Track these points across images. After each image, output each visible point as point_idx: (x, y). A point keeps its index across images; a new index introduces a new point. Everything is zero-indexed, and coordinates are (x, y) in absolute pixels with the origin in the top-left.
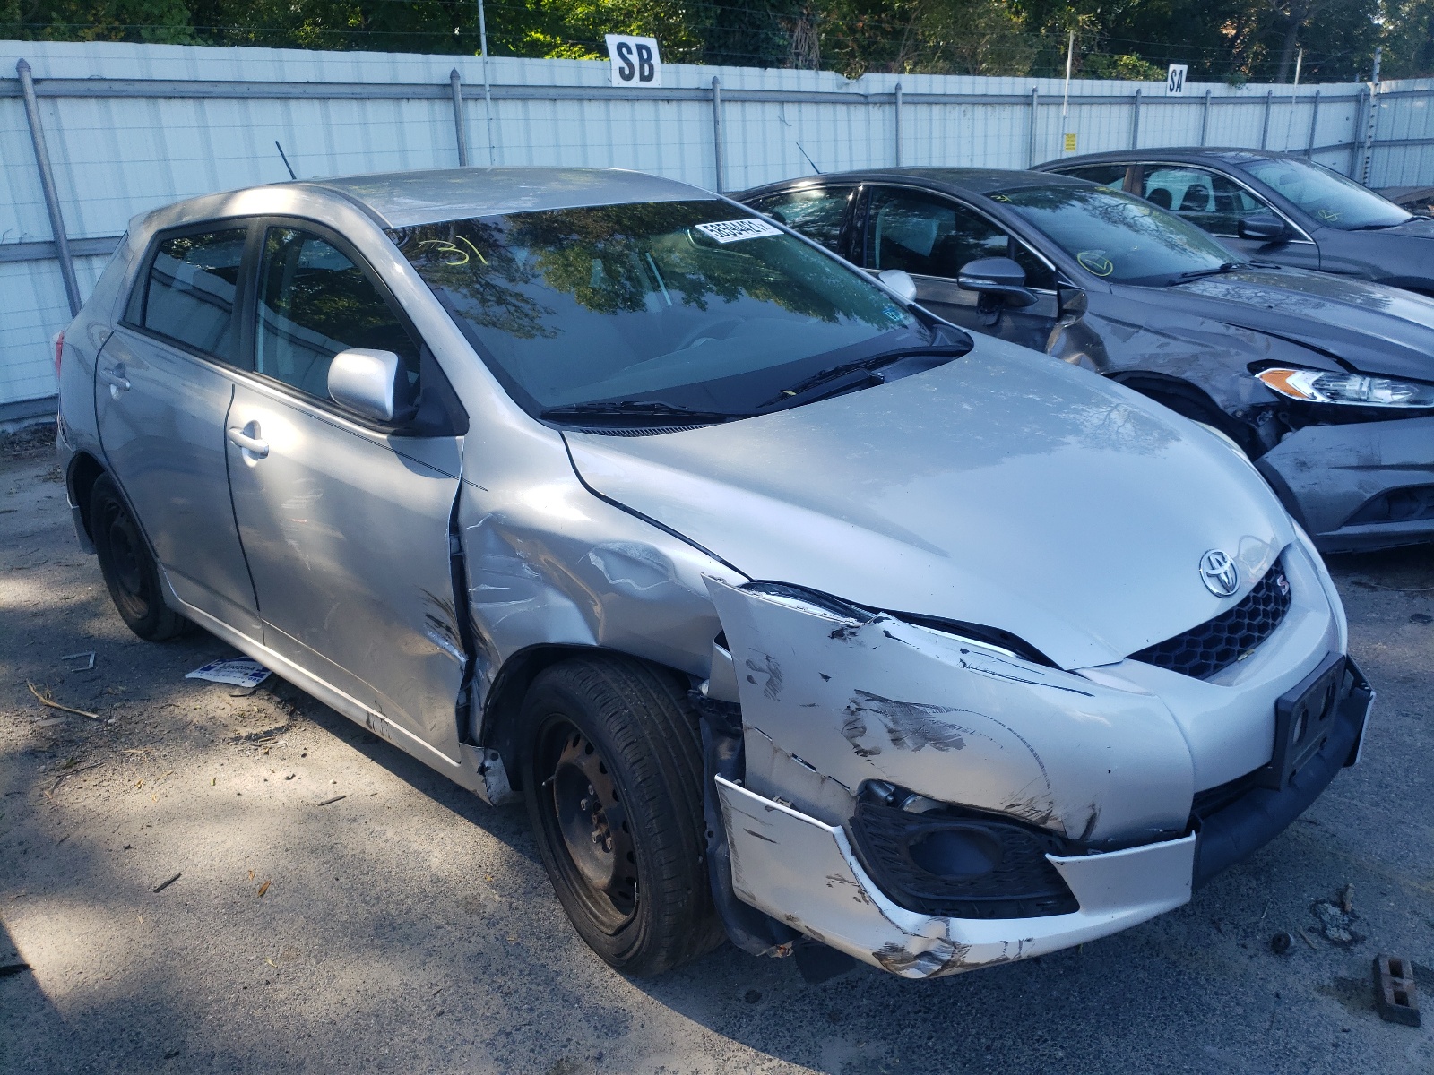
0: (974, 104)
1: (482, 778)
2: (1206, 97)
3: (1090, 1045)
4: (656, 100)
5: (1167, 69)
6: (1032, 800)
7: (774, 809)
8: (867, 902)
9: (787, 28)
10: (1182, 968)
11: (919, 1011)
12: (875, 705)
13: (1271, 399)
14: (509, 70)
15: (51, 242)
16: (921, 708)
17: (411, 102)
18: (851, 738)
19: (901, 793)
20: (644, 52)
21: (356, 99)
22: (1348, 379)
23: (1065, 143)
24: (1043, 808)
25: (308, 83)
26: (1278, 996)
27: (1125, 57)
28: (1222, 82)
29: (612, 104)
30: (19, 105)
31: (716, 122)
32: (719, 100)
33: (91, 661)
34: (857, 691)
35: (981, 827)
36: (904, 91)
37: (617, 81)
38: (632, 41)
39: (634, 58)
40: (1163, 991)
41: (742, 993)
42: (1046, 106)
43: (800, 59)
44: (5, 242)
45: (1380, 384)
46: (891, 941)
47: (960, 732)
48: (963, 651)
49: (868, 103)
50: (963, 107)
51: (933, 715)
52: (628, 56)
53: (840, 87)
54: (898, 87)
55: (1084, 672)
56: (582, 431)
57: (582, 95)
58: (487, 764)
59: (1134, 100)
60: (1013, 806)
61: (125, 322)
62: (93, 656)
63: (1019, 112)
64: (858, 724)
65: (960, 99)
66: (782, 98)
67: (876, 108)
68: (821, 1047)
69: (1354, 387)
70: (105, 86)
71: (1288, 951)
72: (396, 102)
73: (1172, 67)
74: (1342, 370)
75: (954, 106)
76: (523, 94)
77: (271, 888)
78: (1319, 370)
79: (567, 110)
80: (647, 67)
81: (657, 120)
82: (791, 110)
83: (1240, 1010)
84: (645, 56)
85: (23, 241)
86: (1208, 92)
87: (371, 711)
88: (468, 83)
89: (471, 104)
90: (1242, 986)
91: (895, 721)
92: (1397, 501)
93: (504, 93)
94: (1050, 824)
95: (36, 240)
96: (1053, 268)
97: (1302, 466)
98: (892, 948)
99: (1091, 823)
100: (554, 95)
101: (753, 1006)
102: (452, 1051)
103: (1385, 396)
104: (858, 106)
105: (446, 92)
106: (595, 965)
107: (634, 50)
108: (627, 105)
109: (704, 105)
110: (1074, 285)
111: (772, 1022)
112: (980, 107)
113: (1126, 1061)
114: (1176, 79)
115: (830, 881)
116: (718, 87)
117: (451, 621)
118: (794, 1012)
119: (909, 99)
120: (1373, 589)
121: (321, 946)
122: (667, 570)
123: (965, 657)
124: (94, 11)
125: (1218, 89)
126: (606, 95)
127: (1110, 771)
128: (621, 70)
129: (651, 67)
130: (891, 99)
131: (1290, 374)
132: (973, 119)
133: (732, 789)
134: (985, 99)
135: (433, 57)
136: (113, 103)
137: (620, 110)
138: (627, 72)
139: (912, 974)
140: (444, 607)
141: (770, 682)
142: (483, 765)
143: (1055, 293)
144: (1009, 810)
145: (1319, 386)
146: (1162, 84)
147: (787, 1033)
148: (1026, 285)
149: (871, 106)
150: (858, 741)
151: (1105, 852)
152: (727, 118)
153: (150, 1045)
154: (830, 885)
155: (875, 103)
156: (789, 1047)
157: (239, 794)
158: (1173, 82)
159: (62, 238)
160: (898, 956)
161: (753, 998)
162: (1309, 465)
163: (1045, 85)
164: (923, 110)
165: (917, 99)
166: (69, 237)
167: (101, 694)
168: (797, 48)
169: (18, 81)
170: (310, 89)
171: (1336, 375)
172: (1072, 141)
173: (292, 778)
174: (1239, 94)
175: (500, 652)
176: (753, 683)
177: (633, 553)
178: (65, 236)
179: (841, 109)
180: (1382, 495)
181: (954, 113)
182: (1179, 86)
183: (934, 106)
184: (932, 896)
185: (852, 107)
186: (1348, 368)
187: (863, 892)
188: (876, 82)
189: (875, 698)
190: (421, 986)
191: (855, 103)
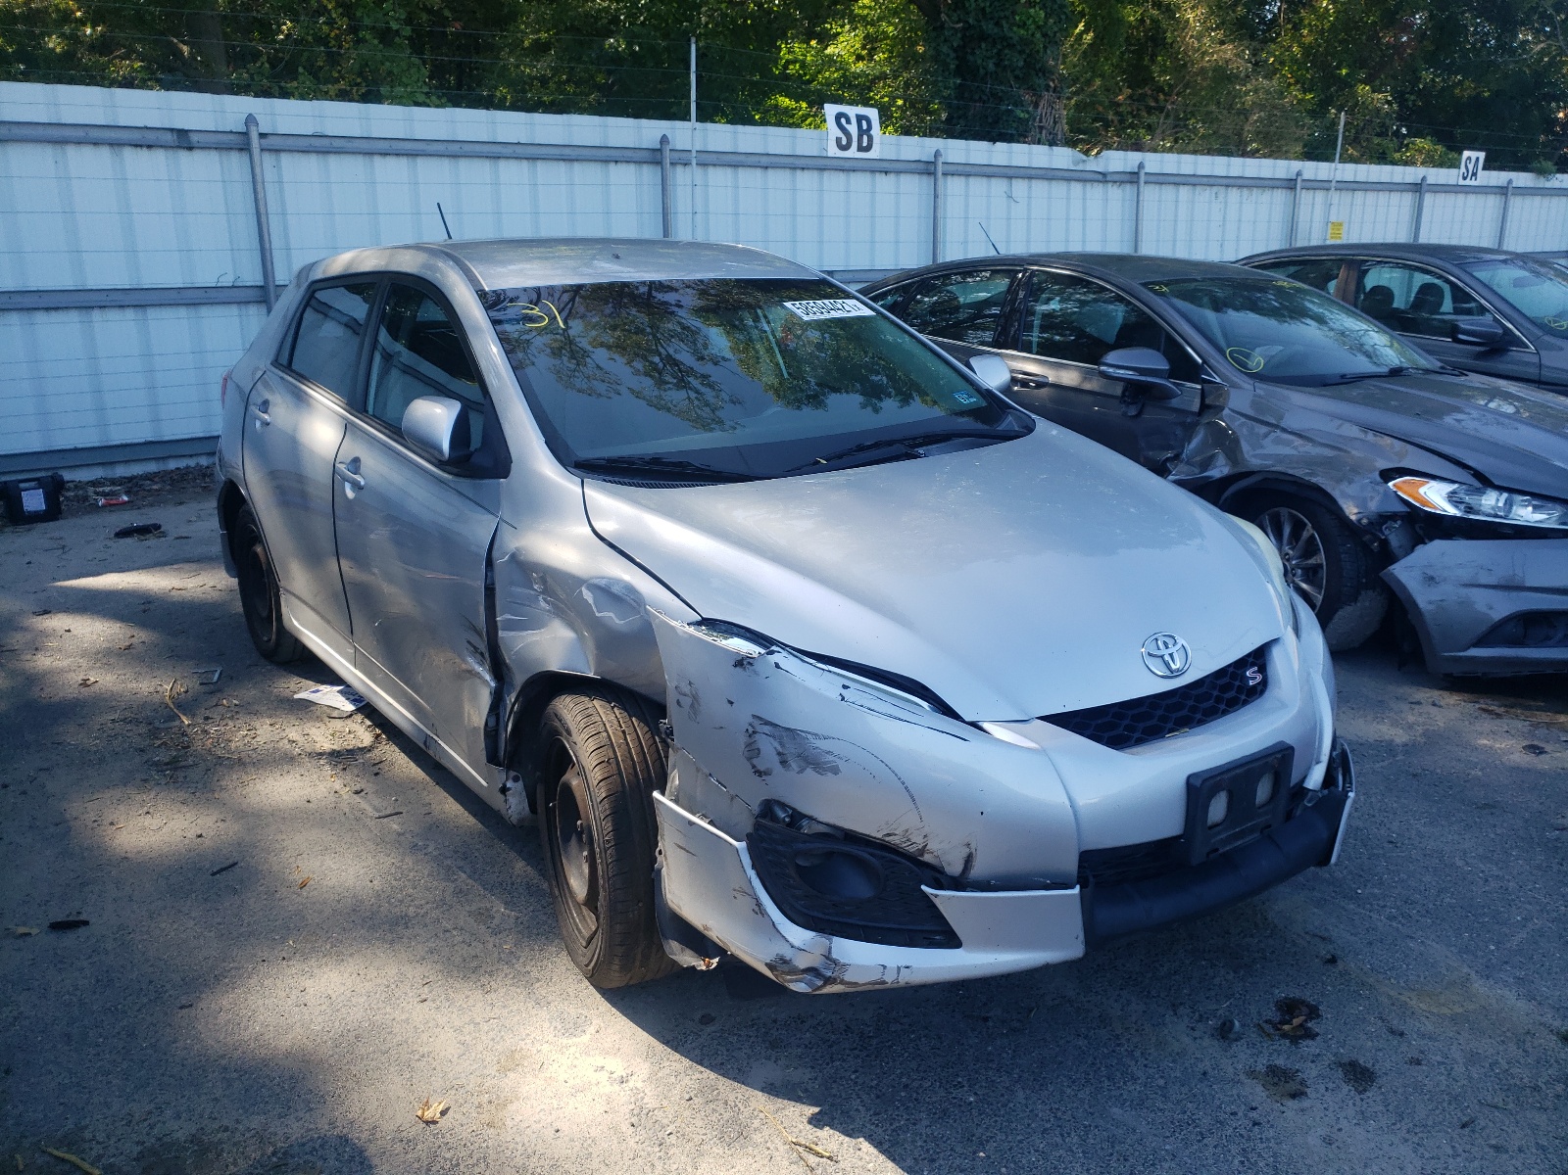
0: (1227, 186)
1: (502, 797)
2: (1507, 188)
3: (1002, 1095)
4: (873, 171)
5: (1461, 154)
6: (907, 831)
7: (694, 823)
8: (763, 915)
9: (1032, 101)
10: (1123, 1041)
11: (856, 1049)
12: (767, 729)
13: (1403, 509)
14: (721, 136)
15: (261, 287)
16: (803, 734)
17: (619, 164)
18: (749, 759)
19: (797, 817)
20: (864, 123)
21: (564, 160)
22: (1485, 493)
23: (1330, 231)
24: (919, 840)
25: (519, 143)
26: (1205, 1074)
27: (1418, 140)
28: (1527, 171)
29: (826, 174)
30: (245, 157)
31: (936, 196)
32: (940, 174)
33: (217, 675)
34: (754, 716)
35: (862, 853)
36: (1147, 170)
37: (833, 151)
38: (853, 111)
39: (853, 129)
40: (1095, 1059)
41: (698, 1016)
42: (1312, 192)
43: (1044, 132)
44: (219, 285)
45: (1523, 501)
46: (781, 953)
47: (835, 759)
48: (845, 687)
49: (1107, 182)
50: (1215, 189)
51: (814, 741)
52: (847, 126)
53: (1076, 163)
54: (1141, 166)
55: (986, 726)
56: (605, 480)
57: (795, 164)
58: (508, 785)
59: (1418, 188)
60: (889, 835)
61: (276, 363)
62: (219, 672)
63: (1280, 196)
64: (754, 747)
65: (1212, 181)
66: (1010, 173)
67: (1115, 187)
68: (751, 1068)
69: (1490, 502)
70: (325, 142)
71: (1232, 1036)
72: (604, 164)
73: (1466, 154)
74: (1477, 484)
75: (1205, 187)
76: (734, 161)
77: (312, 882)
78: (1454, 482)
79: (778, 179)
80: (865, 138)
81: (873, 193)
82: (1020, 187)
83: (1161, 1082)
84: (865, 127)
85: (236, 285)
86: (1510, 181)
87: (429, 733)
88: (678, 148)
89: (679, 169)
90: (1174, 1061)
91: (782, 744)
92: (1530, 625)
93: (710, 160)
94: (927, 858)
95: (248, 284)
96: (1200, 361)
97: (1430, 580)
98: (781, 959)
99: (969, 860)
100: (765, 163)
101: (703, 1027)
102: (423, 1031)
103: (1526, 514)
104: (1095, 184)
105: (656, 157)
106: (574, 977)
107: (854, 120)
108: (842, 176)
109: (925, 178)
110: (1218, 380)
111: (716, 1042)
112: (1235, 189)
113: (1031, 1111)
114: (1471, 167)
115: (735, 893)
116: (941, 160)
117: (483, 647)
118: (740, 1036)
119: (1152, 178)
120: (1499, 716)
121: (339, 934)
122: (639, 605)
123: (845, 692)
124: (339, 68)
125: (1522, 179)
126: (820, 165)
127: (982, 813)
128: (838, 140)
129: (870, 139)
130: (1133, 178)
131: (1423, 484)
132: (1226, 202)
133: (665, 805)
134: (1240, 182)
135: (644, 122)
136: (333, 159)
137: (835, 181)
138: (844, 142)
139: (800, 987)
140: (479, 634)
141: (692, 706)
142: (504, 785)
143: (1199, 387)
144: (887, 839)
145: (1452, 498)
146: (1454, 171)
147: (725, 1053)
148: (1170, 377)
149: (1110, 185)
150: (755, 761)
151: (982, 891)
152: (949, 192)
153: (170, 996)
154: (735, 898)
155: (1115, 182)
156: (722, 1064)
157: (309, 801)
158: (1468, 171)
159: (271, 284)
160: (786, 968)
161: (707, 1020)
162: (1437, 580)
163: (1313, 169)
164: (1168, 192)
165: (1162, 179)
166: (277, 283)
167: (216, 705)
168: (1041, 121)
169: (246, 134)
170: (519, 150)
171: (1471, 488)
172: (1339, 230)
173: (360, 792)
174: (1548, 185)
175: (519, 679)
176: (680, 706)
177: (615, 589)
178: (274, 281)
179: (1076, 187)
180: (1515, 617)
181: (1205, 195)
182: (1474, 174)
183: (1181, 187)
184: (820, 915)
185: (1088, 185)
186: (1485, 482)
187: (759, 904)
188: (1117, 160)
189: (767, 723)
190: (414, 977)
191: (1091, 181)
